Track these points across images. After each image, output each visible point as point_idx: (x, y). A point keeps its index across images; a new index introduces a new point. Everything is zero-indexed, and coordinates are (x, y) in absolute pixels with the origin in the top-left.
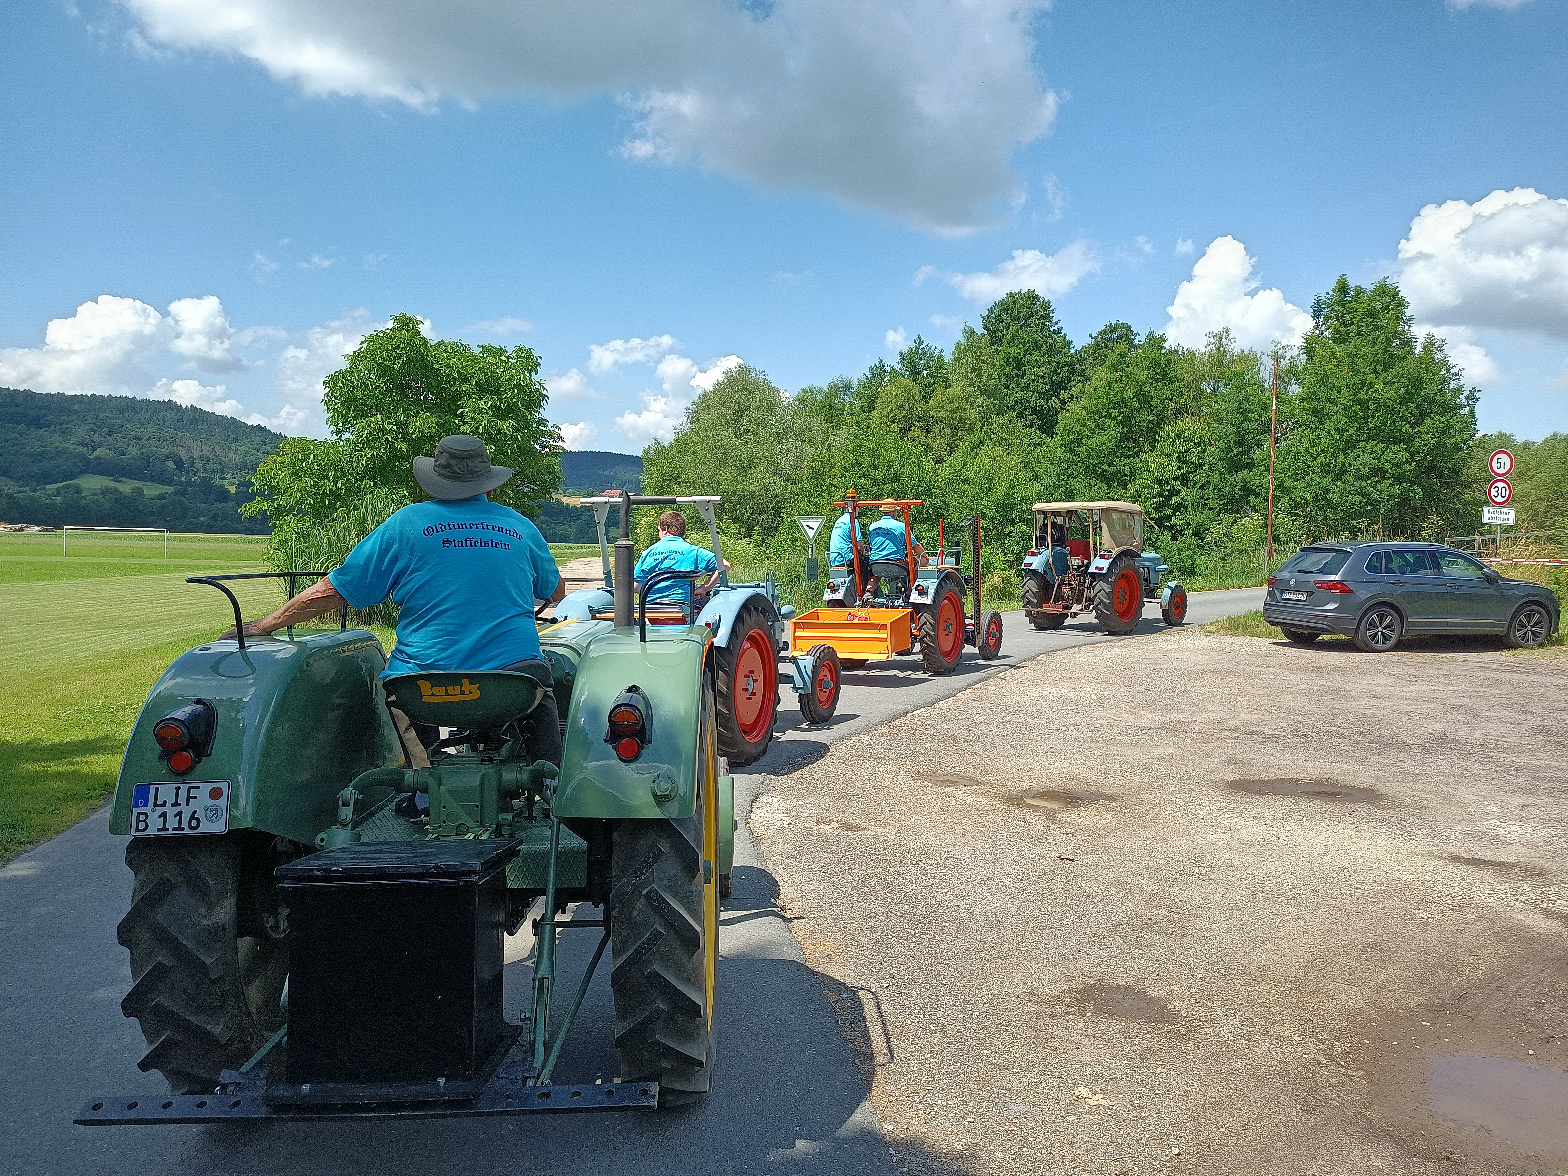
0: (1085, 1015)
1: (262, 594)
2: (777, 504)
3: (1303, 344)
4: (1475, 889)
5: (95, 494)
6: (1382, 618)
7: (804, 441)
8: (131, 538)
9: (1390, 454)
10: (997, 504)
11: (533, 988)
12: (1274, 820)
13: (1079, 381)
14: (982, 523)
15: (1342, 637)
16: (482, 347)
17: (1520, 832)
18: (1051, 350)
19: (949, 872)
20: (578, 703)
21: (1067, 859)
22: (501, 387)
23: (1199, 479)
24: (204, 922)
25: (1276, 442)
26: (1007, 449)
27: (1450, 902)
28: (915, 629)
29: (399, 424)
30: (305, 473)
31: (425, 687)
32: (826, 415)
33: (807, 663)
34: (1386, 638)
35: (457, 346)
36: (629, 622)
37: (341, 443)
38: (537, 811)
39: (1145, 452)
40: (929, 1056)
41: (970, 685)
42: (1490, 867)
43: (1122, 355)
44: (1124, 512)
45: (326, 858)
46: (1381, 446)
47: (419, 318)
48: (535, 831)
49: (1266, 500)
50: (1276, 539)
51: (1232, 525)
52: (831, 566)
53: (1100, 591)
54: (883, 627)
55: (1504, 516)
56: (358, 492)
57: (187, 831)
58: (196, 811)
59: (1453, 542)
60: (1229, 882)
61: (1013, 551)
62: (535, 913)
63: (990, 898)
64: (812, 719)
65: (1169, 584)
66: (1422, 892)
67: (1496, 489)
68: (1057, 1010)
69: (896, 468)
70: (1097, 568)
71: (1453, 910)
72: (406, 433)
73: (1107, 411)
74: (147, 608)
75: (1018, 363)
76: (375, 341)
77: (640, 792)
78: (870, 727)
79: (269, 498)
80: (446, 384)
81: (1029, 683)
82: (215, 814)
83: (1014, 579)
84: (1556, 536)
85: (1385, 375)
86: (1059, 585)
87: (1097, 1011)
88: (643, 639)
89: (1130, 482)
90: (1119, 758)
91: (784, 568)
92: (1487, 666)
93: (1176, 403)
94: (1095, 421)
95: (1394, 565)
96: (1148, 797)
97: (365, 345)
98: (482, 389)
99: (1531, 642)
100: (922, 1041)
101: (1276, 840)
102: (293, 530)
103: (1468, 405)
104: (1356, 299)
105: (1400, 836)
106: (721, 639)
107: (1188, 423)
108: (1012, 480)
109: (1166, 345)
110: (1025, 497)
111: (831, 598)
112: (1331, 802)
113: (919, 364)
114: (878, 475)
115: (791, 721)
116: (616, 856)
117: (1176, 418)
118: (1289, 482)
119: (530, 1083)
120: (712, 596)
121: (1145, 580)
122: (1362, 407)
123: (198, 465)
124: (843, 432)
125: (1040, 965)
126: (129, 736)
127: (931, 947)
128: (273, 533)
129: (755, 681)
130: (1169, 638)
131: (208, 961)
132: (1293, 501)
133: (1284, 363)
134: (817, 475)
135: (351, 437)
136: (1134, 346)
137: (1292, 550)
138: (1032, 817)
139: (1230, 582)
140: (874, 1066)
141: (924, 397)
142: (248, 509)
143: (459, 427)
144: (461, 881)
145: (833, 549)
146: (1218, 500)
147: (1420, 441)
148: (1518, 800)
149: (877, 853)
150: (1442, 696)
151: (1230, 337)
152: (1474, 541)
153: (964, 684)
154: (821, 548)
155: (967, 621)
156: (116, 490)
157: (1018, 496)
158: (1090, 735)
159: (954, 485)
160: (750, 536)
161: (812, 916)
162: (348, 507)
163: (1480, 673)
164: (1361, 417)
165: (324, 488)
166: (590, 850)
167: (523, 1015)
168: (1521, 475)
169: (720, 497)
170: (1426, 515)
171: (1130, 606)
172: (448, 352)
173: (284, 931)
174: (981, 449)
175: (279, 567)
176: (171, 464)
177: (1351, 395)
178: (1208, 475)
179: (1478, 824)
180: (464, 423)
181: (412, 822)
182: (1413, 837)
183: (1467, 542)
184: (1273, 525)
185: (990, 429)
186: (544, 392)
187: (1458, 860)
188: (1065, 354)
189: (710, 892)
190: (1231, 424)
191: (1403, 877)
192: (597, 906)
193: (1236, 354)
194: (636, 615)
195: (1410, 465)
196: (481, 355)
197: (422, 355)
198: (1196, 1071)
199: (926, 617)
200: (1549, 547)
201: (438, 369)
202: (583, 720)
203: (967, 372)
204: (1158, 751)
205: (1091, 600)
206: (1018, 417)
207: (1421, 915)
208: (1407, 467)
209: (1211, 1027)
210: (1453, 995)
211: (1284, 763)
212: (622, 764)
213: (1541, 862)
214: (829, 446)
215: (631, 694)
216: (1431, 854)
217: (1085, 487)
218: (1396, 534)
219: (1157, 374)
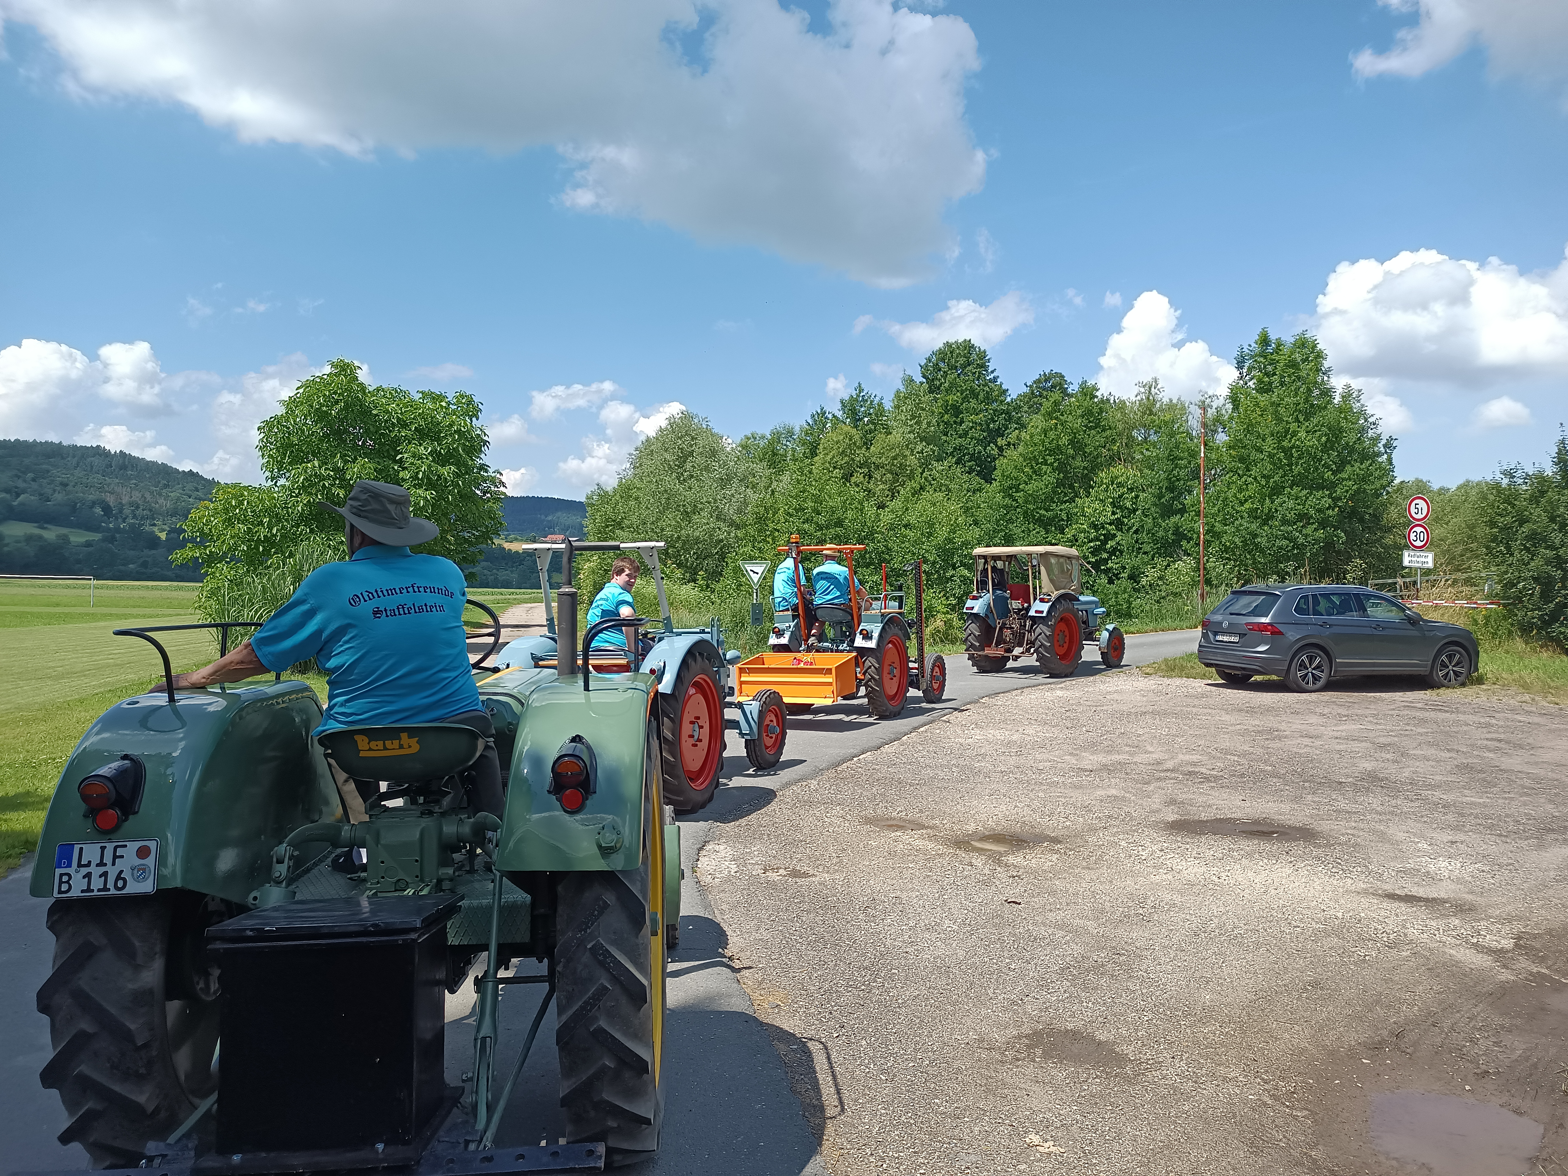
0: (1034, 1061)
1: (192, 644)
2: (721, 549)
3: (1229, 394)
4: (1408, 925)
5: (18, 542)
6: (1311, 659)
7: (748, 487)
8: (56, 587)
9: (1314, 500)
10: (938, 548)
11: (475, 1047)
12: (1215, 859)
13: (1016, 428)
14: (925, 567)
15: (1274, 677)
16: (422, 392)
17: (1450, 868)
18: (988, 398)
19: (898, 917)
20: (521, 753)
21: (1013, 902)
22: (442, 432)
23: (1134, 523)
24: (130, 986)
25: (1205, 488)
26: (947, 495)
27: (1385, 939)
28: (860, 673)
29: (336, 469)
30: (239, 519)
31: (362, 742)
32: (769, 461)
33: (753, 708)
34: (1316, 678)
35: (397, 391)
36: (572, 670)
37: (276, 489)
38: (478, 863)
39: (1081, 498)
40: (880, 1107)
41: (915, 729)
42: (1422, 904)
43: (1056, 404)
44: (1062, 556)
45: (258, 917)
46: (1305, 492)
47: (356, 363)
48: (477, 885)
49: (1198, 545)
50: (1208, 582)
51: (1166, 569)
52: (776, 611)
53: (1040, 634)
54: (828, 671)
55: (1423, 559)
56: (294, 539)
57: (113, 891)
58: (122, 872)
59: (1376, 585)
60: (1172, 923)
61: (954, 595)
62: (476, 971)
63: (939, 944)
64: (758, 765)
65: (1107, 627)
66: (1359, 930)
67: (1415, 534)
68: (1007, 1057)
69: (839, 514)
70: (1036, 612)
71: (1389, 947)
72: (343, 479)
73: (1043, 458)
74: (72, 658)
75: (956, 411)
76: (312, 387)
77: (585, 844)
78: (817, 772)
79: (201, 544)
80: (384, 430)
81: (973, 726)
82: (142, 874)
83: (956, 623)
84: (1473, 578)
85: (1307, 424)
86: (1001, 629)
87: (1046, 1055)
88: (587, 688)
89: (1067, 527)
90: (1063, 800)
91: (728, 612)
92: (1412, 705)
93: (1109, 450)
94: (1032, 467)
95: (1322, 607)
96: (1092, 839)
97: (301, 391)
98: (422, 434)
99: (1453, 682)
100: (873, 1091)
101: (1216, 880)
102: (226, 577)
103: (1386, 452)
104: (1278, 350)
105: (1336, 874)
106: (666, 685)
107: (1121, 469)
108: (952, 525)
109: (1098, 394)
110: (966, 542)
111: (776, 643)
112: (1268, 840)
113: (859, 412)
114: (822, 520)
115: (737, 767)
116: (560, 909)
117: (1110, 464)
118: (1218, 527)
119: (472, 1147)
120: (656, 641)
121: (1084, 623)
122: (1286, 454)
123: (127, 511)
124: (786, 478)
125: (989, 1011)
126: (52, 792)
127: (880, 995)
128: (205, 581)
129: (701, 727)
130: (1108, 680)
131: (133, 1027)
132: (1223, 545)
133: (1211, 412)
134: (761, 520)
135: (287, 483)
136: (1068, 395)
137: (1223, 594)
138: (978, 861)
139: (1166, 624)
140: (825, 1119)
141: (865, 443)
142: (179, 556)
143: (399, 473)
144: (400, 939)
145: (777, 594)
146: (1152, 545)
147: (1342, 487)
148: (1446, 837)
149: (826, 900)
150: (1371, 735)
151: (1159, 387)
152: (1396, 583)
153: (910, 728)
154: (765, 593)
155: (911, 665)
156: (40, 537)
157: (958, 541)
158: (1034, 777)
159: (896, 530)
160: (695, 581)
161: (761, 966)
162: (283, 553)
163: (1406, 712)
164: (1285, 464)
165: (258, 534)
166: (533, 904)
167: (464, 1076)
168: (1437, 520)
169: (664, 543)
170: (1349, 559)
171: (1069, 649)
172: (386, 397)
173: (215, 992)
174: (921, 495)
175: (210, 615)
176: (98, 510)
177: (1275, 443)
178: (1142, 520)
179: (1410, 861)
180: (404, 469)
181: (349, 879)
182: (1349, 875)
183: (1390, 584)
184: (1205, 569)
185: (930, 475)
186: (486, 438)
187: (1392, 897)
188: (1002, 402)
189: (657, 944)
190: (1163, 471)
191: (1340, 915)
192: (541, 961)
193: (1165, 403)
194: (580, 662)
195: (1333, 510)
196: (421, 401)
197: (360, 400)
198: (1145, 1115)
199: (870, 661)
200: (1466, 589)
201: (377, 415)
202: (526, 771)
203: (907, 419)
204: (1100, 793)
205: (1032, 643)
206: (957, 463)
207: (1359, 952)
208: (1330, 512)
209: (1159, 1069)
210: (1391, 1033)
211: (1222, 802)
212: (567, 817)
213: (1469, 897)
214: (773, 492)
215: (575, 744)
216: (1365, 892)
217: (1023, 532)
218: (1322, 577)
219: (1090, 422)
